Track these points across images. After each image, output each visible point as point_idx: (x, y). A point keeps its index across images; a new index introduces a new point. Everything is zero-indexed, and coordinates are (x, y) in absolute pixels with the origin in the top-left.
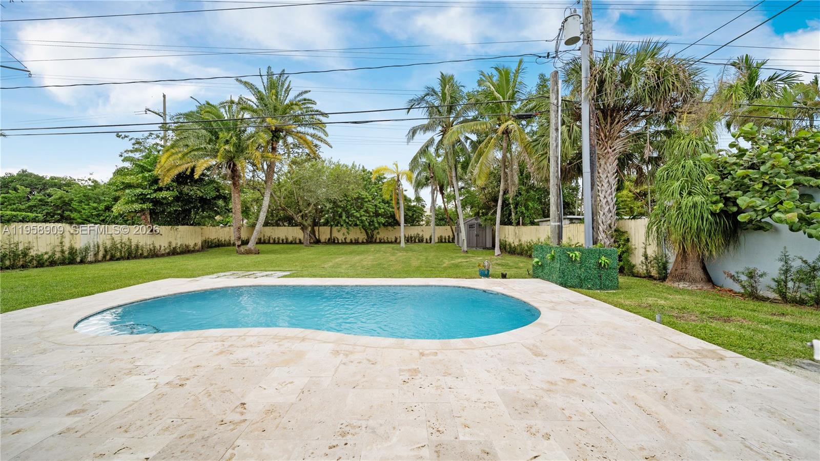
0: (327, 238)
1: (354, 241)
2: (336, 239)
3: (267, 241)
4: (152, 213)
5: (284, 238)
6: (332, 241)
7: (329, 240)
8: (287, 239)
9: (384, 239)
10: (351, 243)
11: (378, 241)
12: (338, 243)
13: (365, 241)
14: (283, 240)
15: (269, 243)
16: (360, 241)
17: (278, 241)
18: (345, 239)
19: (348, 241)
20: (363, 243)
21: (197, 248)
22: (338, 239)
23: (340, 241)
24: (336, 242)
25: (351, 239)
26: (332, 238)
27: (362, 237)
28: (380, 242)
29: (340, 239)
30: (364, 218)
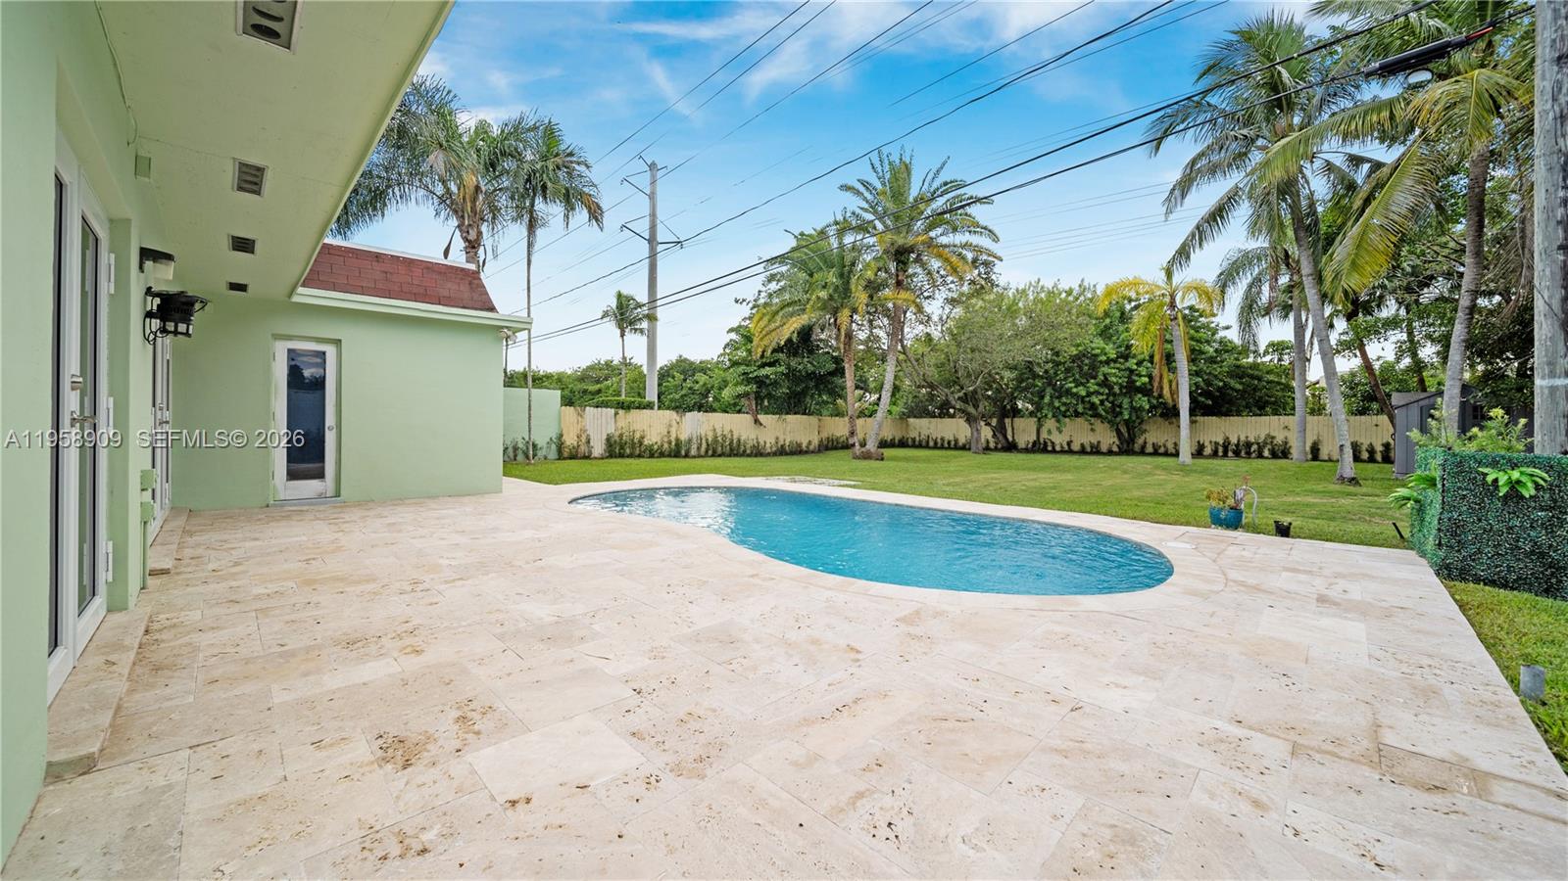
0: (1031, 441)
1: (1089, 449)
2: (1049, 444)
3: (924, 444)
4: (759, 398)
5: (952, 438)
6: (1040, 447)
7: (1034, 443)
8: (956, 441)
9: (1165, 446)
10: (1083, 451)
11: (1150, 449)
12: (1054, 451)
13: (1115, 449)
14: (949, 443)
15: (927, 447)
16: (1104, 448)
17: (942, 445)
18: (1069, 444)
19: (1076, 447)
20: (1110, 453)
21: (811, 448)
22: (1053, 443)
23: (1058, 448)
24: (1050, 448)
25: (1082, 445)
26: (1042, 441)
27: (1107, 438)
28: (1156, 453)
29: (1057, 442)
30: (1096, 400)
